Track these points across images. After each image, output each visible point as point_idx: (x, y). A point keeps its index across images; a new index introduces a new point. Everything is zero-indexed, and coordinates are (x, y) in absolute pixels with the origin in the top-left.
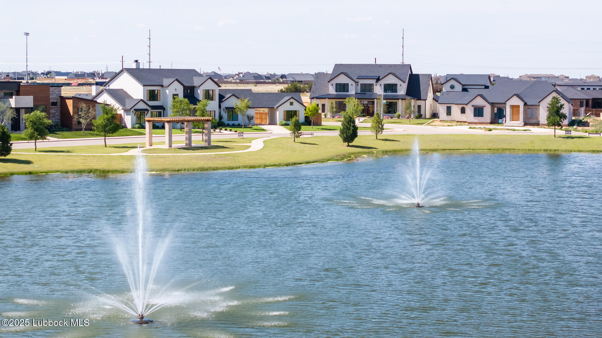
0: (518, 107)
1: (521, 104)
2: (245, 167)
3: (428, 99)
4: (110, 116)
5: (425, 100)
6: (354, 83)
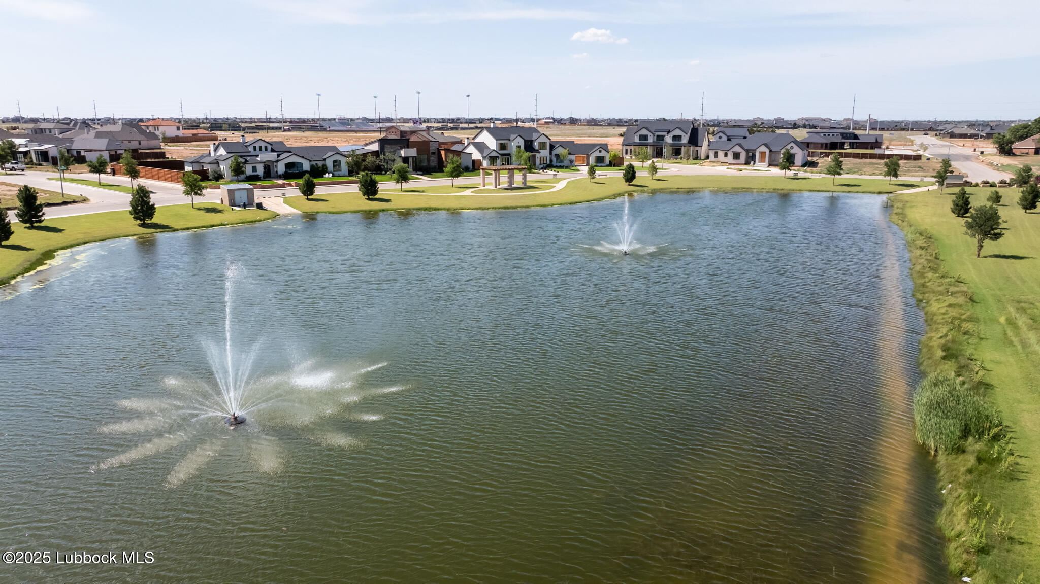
0: (765, 152)
1: (767, 151)
2: (537, 206)
4: (455, 165)
5: (701, 146)
6: (652, 135)
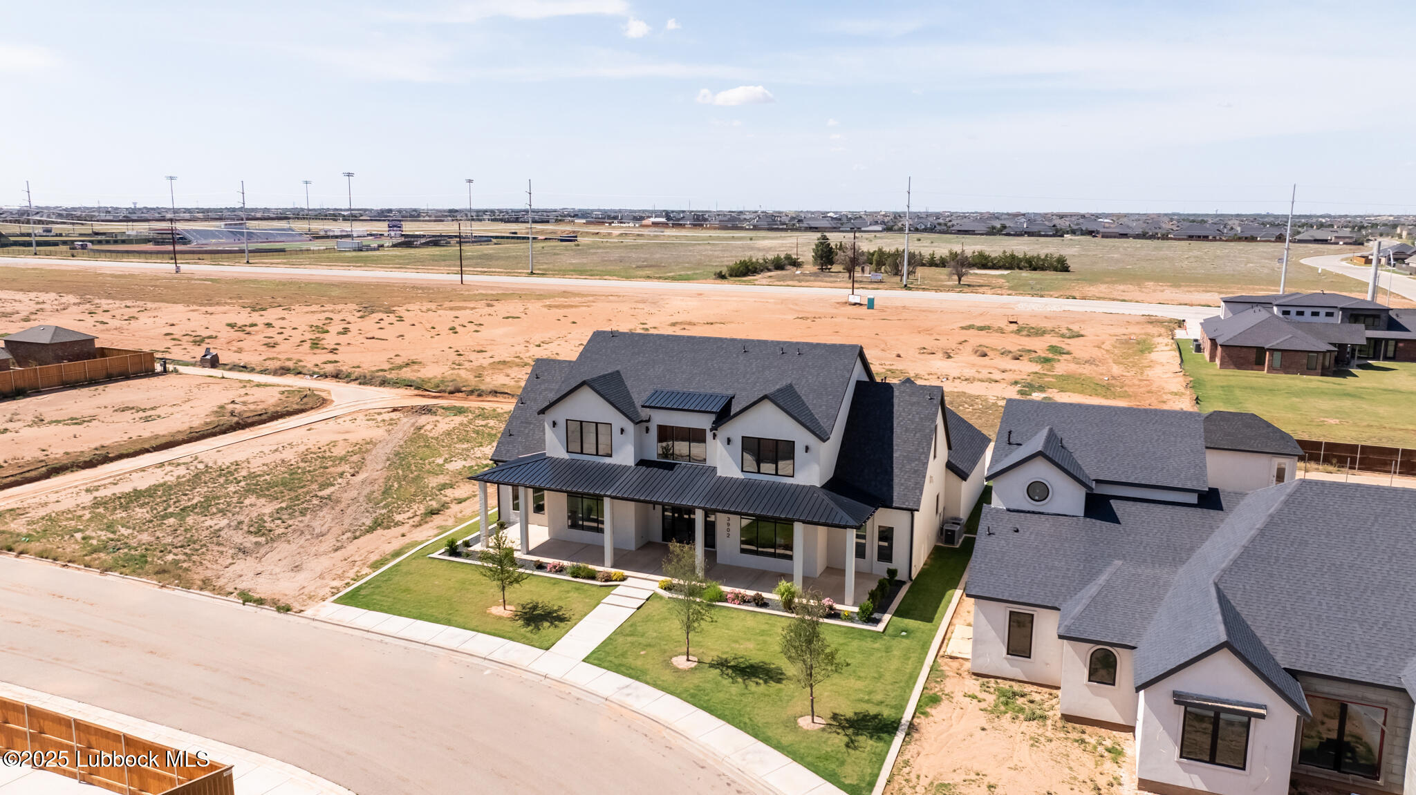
3: (921, 508)
5: (912, 511)
6: (630, 427)
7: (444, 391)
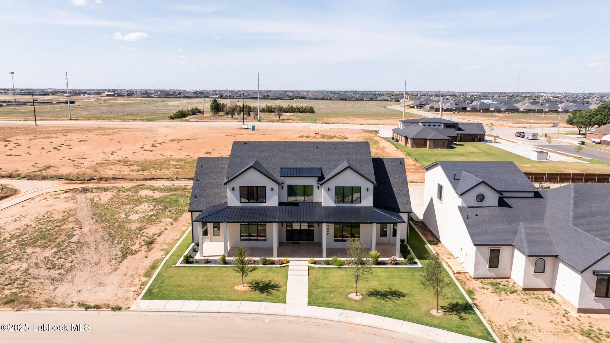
5: (409, 213)
6: (276, 187)
7: (84, 180)
